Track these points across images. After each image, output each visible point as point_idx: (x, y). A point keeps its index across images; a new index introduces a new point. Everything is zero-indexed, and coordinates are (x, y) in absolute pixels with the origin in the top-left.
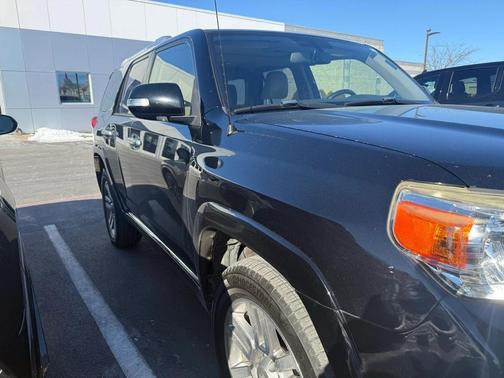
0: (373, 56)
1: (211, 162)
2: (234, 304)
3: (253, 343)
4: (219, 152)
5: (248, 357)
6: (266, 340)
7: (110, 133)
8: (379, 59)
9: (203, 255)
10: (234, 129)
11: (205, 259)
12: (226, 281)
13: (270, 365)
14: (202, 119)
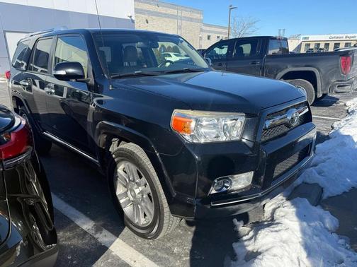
0: (182, 42)
1: (100, 102)
2: (118, 165)
3: (127, 180)
4: (105, 98)
5: (125, 187)
6: (133, 177)
7: (27, 84)
8: (184, 43)
9: (101, 146)
10: (112, 87)
11: (102, 148)
12: (114, 156)
13: (136, 186)
14: (95, 81)
